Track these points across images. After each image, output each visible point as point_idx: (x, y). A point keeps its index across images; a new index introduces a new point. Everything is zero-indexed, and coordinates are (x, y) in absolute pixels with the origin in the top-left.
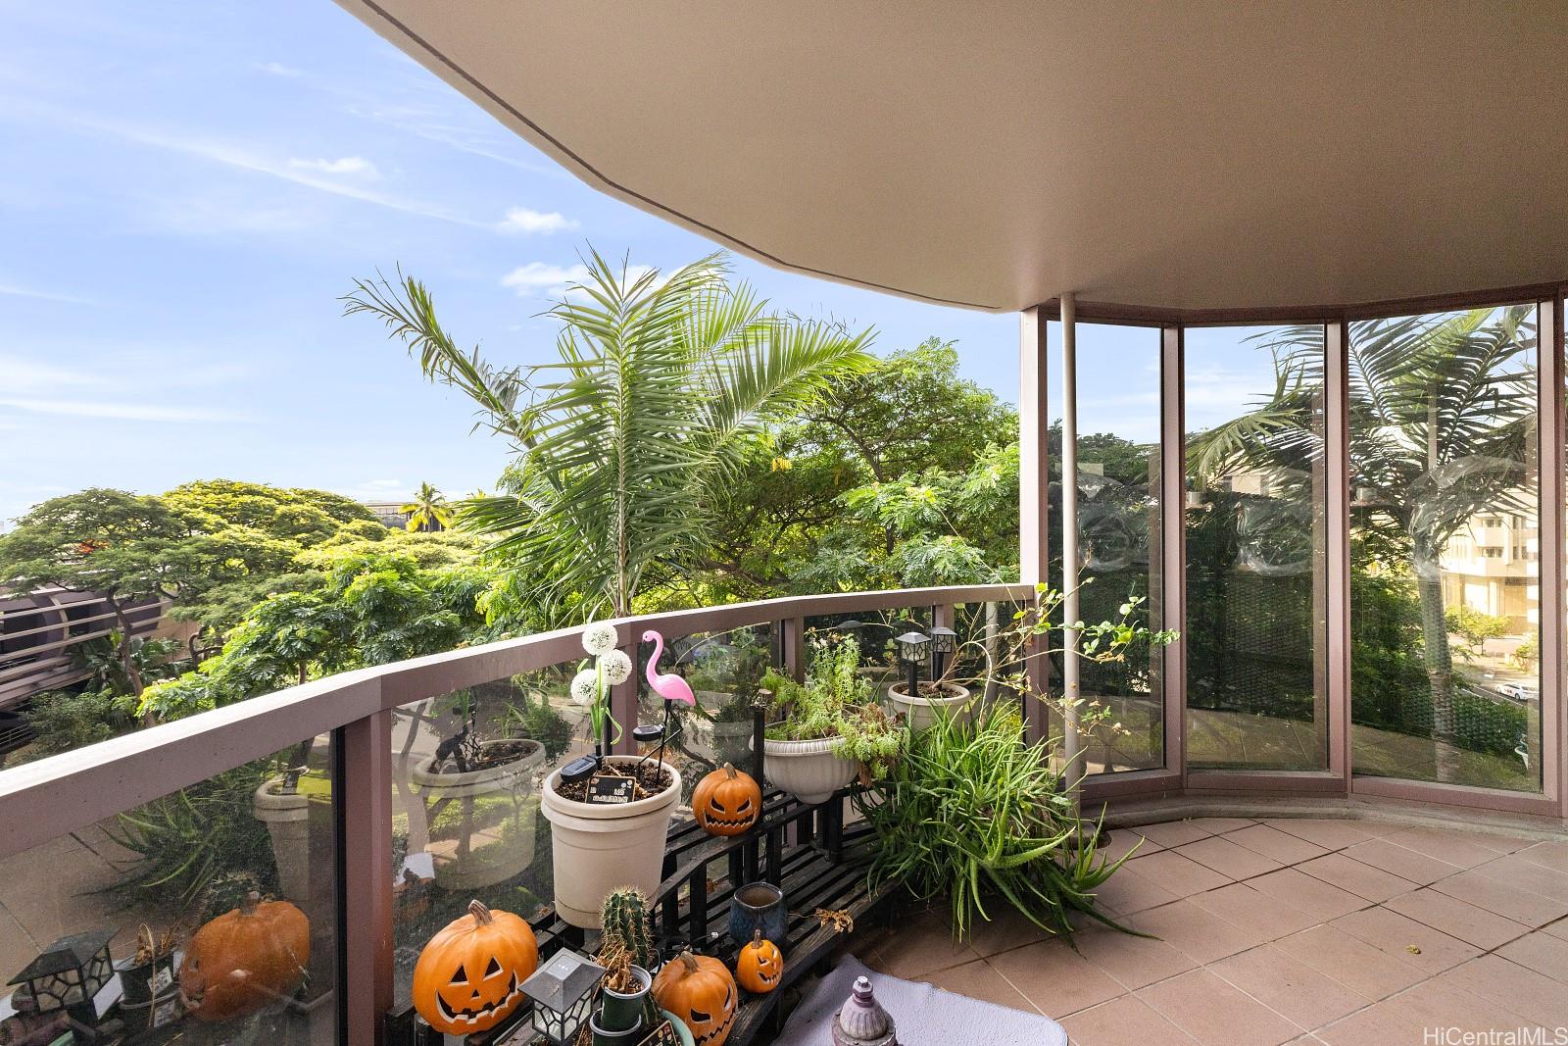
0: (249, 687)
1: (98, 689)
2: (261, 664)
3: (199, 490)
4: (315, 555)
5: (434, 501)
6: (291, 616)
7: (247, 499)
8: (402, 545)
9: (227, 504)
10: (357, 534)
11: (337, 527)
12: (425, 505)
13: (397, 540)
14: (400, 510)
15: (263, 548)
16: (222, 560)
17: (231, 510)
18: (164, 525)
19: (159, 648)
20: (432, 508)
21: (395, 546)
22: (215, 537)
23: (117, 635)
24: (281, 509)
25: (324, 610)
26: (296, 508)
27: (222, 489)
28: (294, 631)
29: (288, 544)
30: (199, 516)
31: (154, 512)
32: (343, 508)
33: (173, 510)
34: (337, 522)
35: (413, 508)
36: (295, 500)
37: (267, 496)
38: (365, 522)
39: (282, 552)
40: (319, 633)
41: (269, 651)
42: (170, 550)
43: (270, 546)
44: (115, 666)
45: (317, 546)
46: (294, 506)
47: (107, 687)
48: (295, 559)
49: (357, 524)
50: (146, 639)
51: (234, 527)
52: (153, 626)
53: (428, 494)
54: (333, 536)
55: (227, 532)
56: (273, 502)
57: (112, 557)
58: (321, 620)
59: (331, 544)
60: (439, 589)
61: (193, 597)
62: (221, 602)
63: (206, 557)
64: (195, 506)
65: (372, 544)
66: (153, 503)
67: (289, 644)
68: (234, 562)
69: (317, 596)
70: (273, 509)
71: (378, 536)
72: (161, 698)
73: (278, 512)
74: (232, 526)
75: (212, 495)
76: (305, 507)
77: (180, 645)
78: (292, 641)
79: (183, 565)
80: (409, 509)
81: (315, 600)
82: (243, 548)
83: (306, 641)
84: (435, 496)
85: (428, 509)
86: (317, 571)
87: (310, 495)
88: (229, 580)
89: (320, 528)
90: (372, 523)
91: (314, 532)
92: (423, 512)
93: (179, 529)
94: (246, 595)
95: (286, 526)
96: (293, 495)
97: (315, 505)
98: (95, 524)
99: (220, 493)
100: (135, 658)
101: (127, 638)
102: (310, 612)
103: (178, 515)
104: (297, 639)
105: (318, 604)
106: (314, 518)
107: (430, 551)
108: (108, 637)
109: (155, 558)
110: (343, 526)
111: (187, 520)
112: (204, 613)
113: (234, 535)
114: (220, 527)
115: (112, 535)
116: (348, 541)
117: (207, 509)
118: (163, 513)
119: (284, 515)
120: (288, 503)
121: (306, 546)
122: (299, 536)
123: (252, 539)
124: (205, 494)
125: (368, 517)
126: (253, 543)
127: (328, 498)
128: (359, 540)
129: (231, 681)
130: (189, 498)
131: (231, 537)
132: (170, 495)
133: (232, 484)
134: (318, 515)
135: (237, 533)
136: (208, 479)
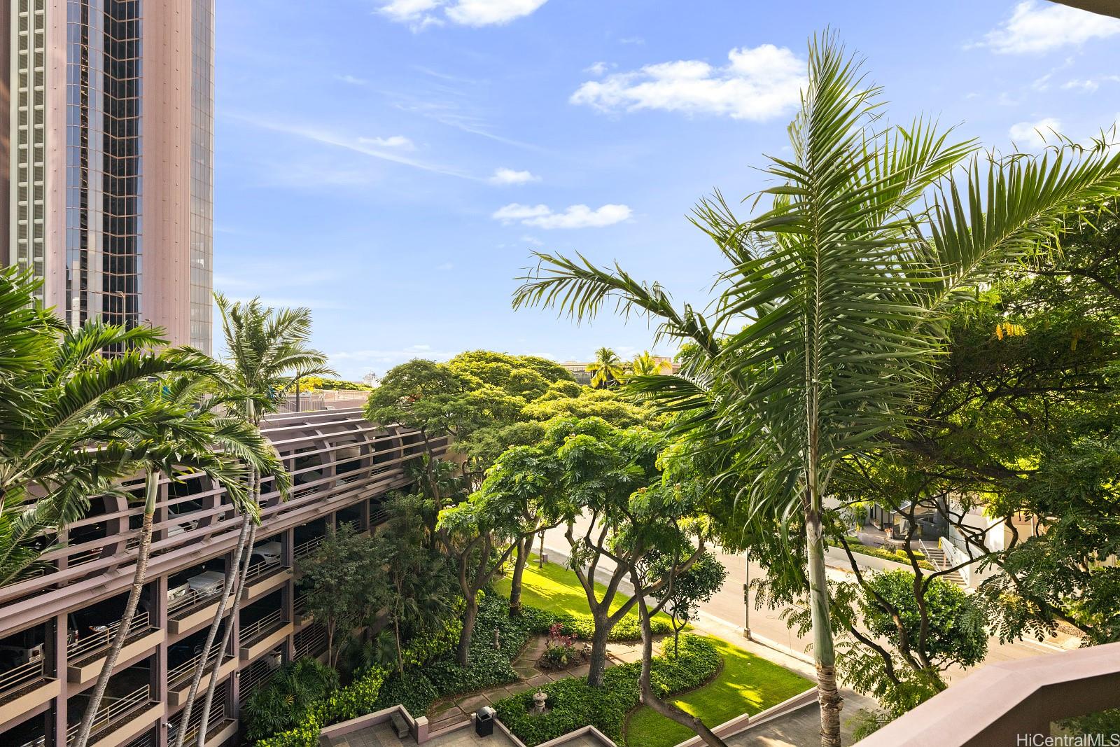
0: (498, 517)
1: (416, 493)
2: (505, 499)
3: (468, 359)
4: (535, 408)
5: (611, 362)
6: (523, 463)
7: (494, 365)
8: (592, 402)
9: (483, 368)
10: (561, 391)
11: (548, 386)
12: (604, 366)
13: (588, 397)
14: (587, 369)
15: (503, 402)
16: (481, 410)
17: (485, 373)
18: (449, 384)
19: (447, 467)
20: (610, 368)
21: (587, 402)
22: (476, 393)
23: (425, 455)
24: (514, 372)
25: (545, 461)
26: (522, 371)
27: (481, 357)
28: (525, 476)
29: (518, 399)
30: (468, 378)
31: (444, 375)
32: (551, 371)
33: (454, 373)
34: (548, 382)
35: (596, 368)
36: (522, 365)
37: (505, 362)
38: (565, 382)
39: (514, 405)
40: (541, 479)
41: (510, 490)
42: (452, 402)
43: (507, 400)
44: (425, 477)
45: (535, 401)
46: (521, 369)
47: (421, 492)
48: (524, 411)
49: (560, 383)
50: (440, 460)
51: (487, 385)
52: (443, 452)
53: (606, 356)
54: (545, 393)
55: (483, 389)
56: (509, 367)
57: (424, 406)
58: (542, 469)
59: (544, 399)
60: (626, 449)
61: (464, 435)
62: (480, 441)
63: (471, 408)
64: (465, 371)
65: (572, 401)
66: (444, 369)
67: (522, 487)
68: (487, 412)
69: (539, 449)
70: (509, 372)
71: (574, 393)
72: (448, 519)
73: (512, 374)
74: (485, 385)
75: (474, 362)
76: (528, 371)
77: (457, 467)
78: (523, 484)
79: (460, 412)
80: (593, 368)
81: (539, 452)
82: (492, 401)
83: (533, 485)
84: (612, 358)
85: (606, 368)
86: (536, 421)
87: (532, 361)
88: (485, 425)
89: (537, 387)
90: (571, 383)
91: (533, 390)
92: (603, 372)
93: (457, 387)
94: (494, 437)
95: (517, 385)
96: (520, 362)
97: (534, 369)
98: (416, 383)
99: (479, 361)
100: (434, 473)
101: (431, 459)
102: (535, 461)
103: (456, 377)
104: (527, 483)
105: (540, 455)
106: (533, 379)
107: (612, 407)
108: (421, 457)
109: (446, 408)
110: (552, 385)
111: (461, 380)
112: (470, 448)
113: (487, 391)
114: (479, 386)
115: (424, 390)
116: (555, 398)
117: (471, 373)
118: (449, 375)
119: (515, 377)
120: (518, 366)
121: (529, 401)
122: (524, 393)
123: (497, 395)
124: (470, 362)
125: (567, 378)
126: (497, 398)
127: (542, 363)
128: (563, 397)
129: (488, 512)
130: (462, 365)
131: (485, 393)
132: (453, 362)
133: (486, 354)
134: (536, 377)
135: (488, 390)
136: (472, 351)
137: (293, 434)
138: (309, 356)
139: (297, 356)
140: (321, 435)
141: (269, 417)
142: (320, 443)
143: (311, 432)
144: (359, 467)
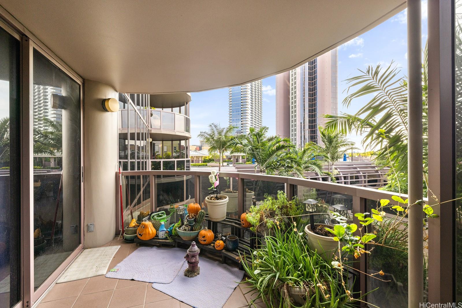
137: (349, 168)
138: (349, 143)
139: (345, 143)
140: (359, 169)
141: (336, 163)
142: (358, 172)
143: (355, 168)
144: (377, 182)
